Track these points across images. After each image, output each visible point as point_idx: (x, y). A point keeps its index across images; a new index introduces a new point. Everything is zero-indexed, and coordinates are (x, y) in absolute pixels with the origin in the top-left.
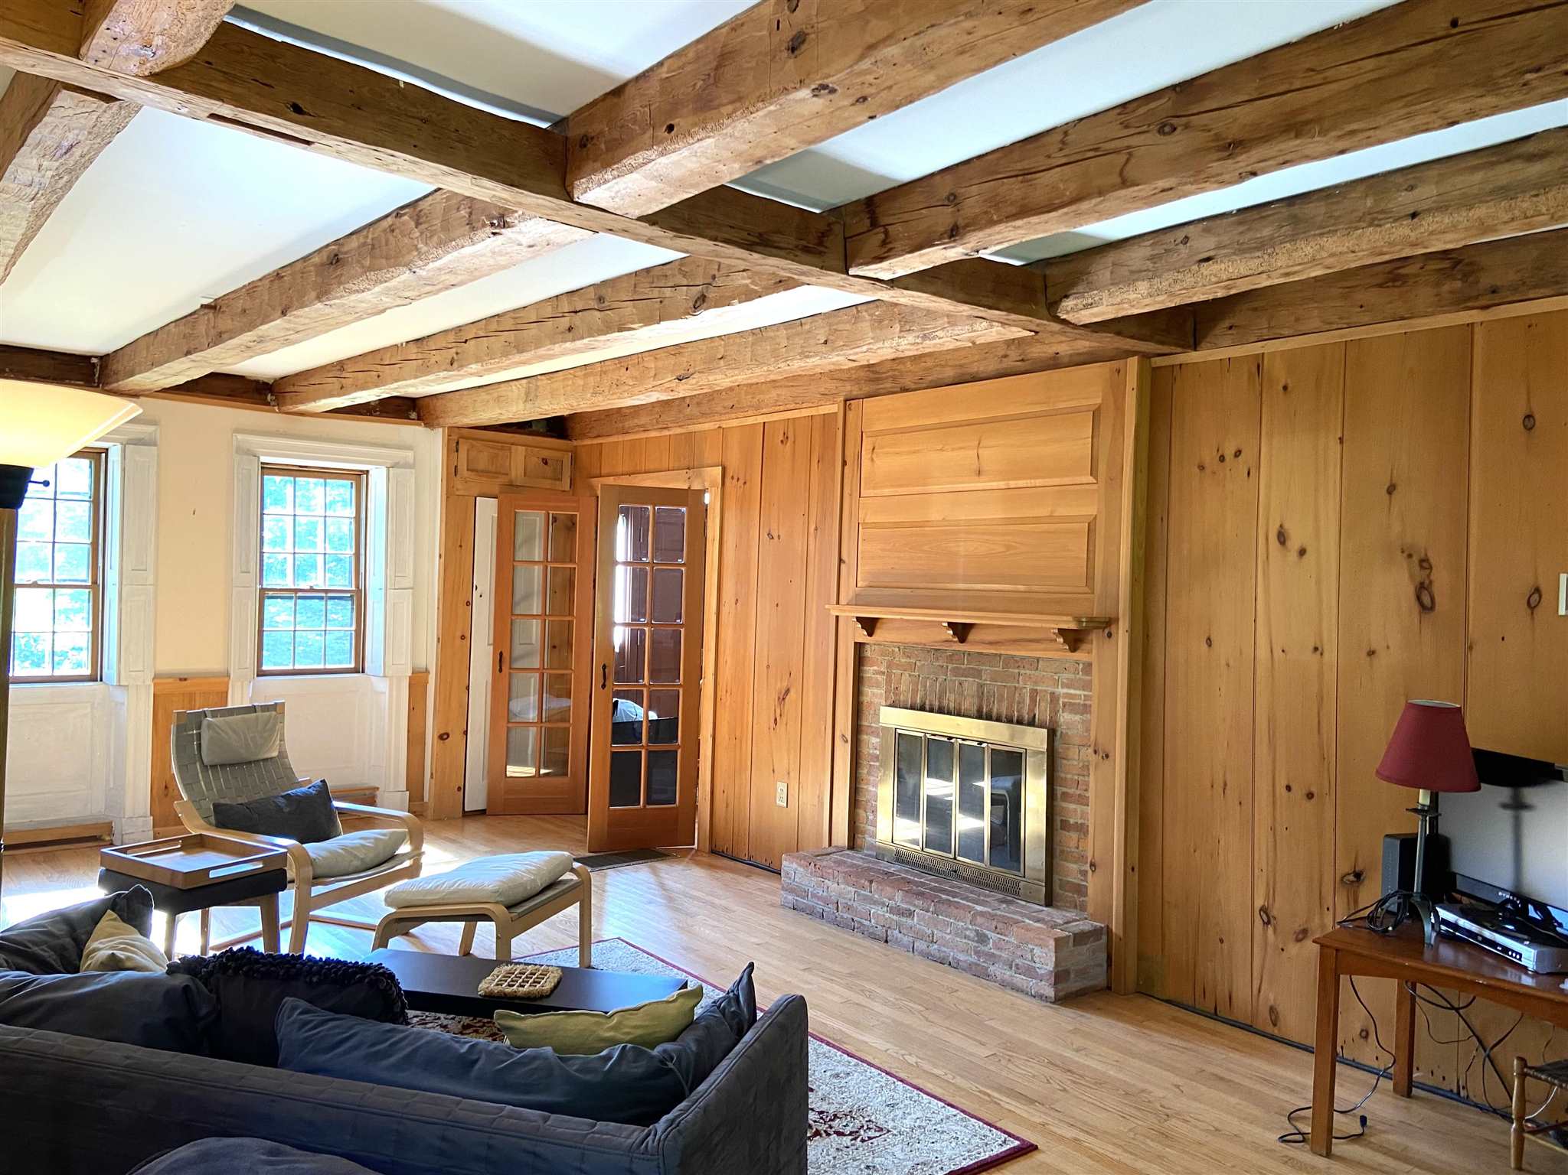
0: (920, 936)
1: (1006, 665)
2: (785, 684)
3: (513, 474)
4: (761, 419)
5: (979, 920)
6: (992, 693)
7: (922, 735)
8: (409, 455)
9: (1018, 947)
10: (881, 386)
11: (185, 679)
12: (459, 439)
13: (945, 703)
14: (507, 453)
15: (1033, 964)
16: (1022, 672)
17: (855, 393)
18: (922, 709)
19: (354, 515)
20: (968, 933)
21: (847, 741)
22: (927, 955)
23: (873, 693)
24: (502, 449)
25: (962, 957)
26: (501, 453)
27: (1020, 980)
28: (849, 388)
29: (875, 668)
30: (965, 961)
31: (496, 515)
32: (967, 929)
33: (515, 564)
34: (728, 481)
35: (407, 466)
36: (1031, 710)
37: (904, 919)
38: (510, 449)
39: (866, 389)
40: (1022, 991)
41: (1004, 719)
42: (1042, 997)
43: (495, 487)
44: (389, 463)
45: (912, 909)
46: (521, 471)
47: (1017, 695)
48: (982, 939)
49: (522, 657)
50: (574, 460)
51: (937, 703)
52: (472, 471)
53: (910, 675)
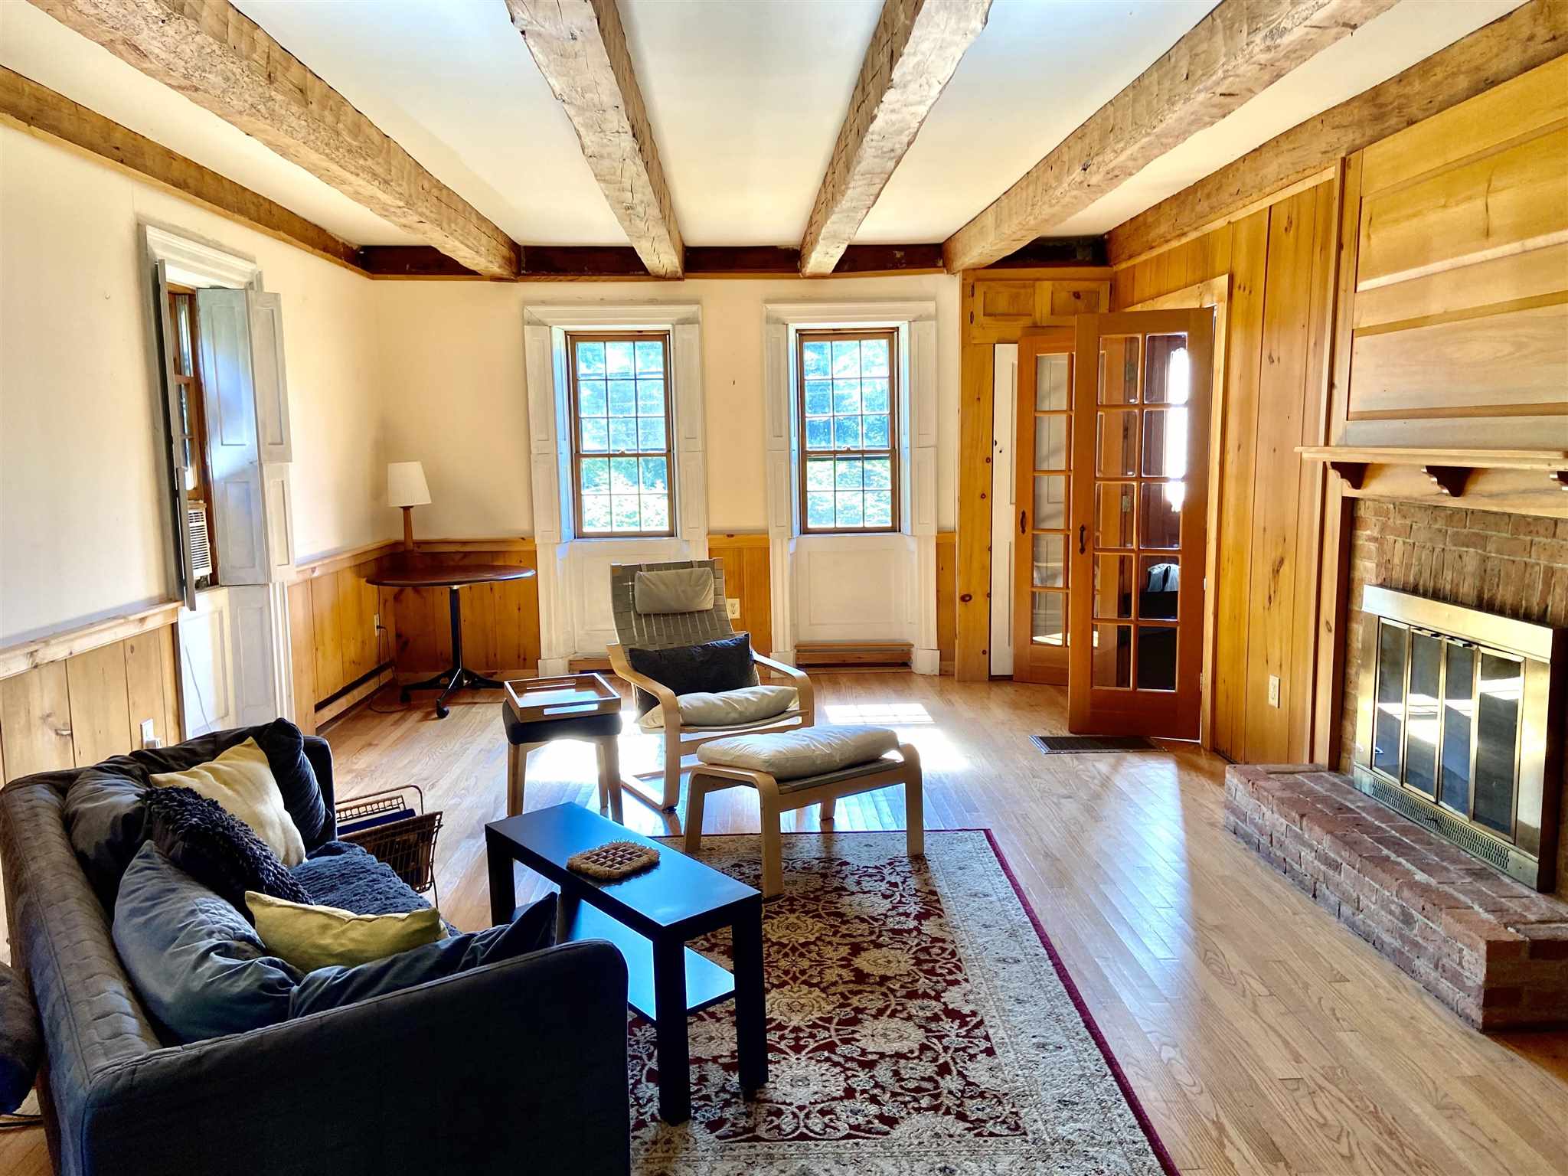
0: (1345, 898)
1: (1516, 530)
2: (1279, 554)
3: (1038, 315)
4: (1267, 202)
5: (1406, 893)
6: (1496, 572)
7: (1406, 627)
8: (930, 306)
9: (1445, 941)
10: (1387, 124)
11: (732, 536)
12: (974, 280)
13: (1441, 584)
14: (1030, 290)
15: (1461, 971)
16: (1536, 539)
17: (1358, 142)
18: (1414, 591)
19: (887, 375)
20: (1393, 907)
21: (1330, 630)
22: (1352, 926)
23: (1366, 567)
24: (1024, 287)
25: (1386, 938)
26: (1022, 291)
27: (1445, 985)
28: (1351, 137)
29: (1368, 532)
30: (1390, 944)
31: (1016, 362)
32: (1393, 902)
33: (1038, 415)
34: (1235, 291)
35: (928, 318)
36: (1544, 599)
37: (1331, 872)
38: (1034, 286)
39: (1369, 132)
40: (1448, 1004)
41: (1508, 611)
42: (1467, 1018)
43: (1016, 328)
44: (913, 316)
45: (1340, 861)
46: (1047, 309)
47: (1527, 575)
48: (1407, 919)
49: (1050, 517)
50: (1113, 290)
51: (1432, 584)
52: (990, 315)
53: (1404, 543)
